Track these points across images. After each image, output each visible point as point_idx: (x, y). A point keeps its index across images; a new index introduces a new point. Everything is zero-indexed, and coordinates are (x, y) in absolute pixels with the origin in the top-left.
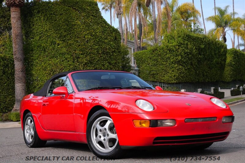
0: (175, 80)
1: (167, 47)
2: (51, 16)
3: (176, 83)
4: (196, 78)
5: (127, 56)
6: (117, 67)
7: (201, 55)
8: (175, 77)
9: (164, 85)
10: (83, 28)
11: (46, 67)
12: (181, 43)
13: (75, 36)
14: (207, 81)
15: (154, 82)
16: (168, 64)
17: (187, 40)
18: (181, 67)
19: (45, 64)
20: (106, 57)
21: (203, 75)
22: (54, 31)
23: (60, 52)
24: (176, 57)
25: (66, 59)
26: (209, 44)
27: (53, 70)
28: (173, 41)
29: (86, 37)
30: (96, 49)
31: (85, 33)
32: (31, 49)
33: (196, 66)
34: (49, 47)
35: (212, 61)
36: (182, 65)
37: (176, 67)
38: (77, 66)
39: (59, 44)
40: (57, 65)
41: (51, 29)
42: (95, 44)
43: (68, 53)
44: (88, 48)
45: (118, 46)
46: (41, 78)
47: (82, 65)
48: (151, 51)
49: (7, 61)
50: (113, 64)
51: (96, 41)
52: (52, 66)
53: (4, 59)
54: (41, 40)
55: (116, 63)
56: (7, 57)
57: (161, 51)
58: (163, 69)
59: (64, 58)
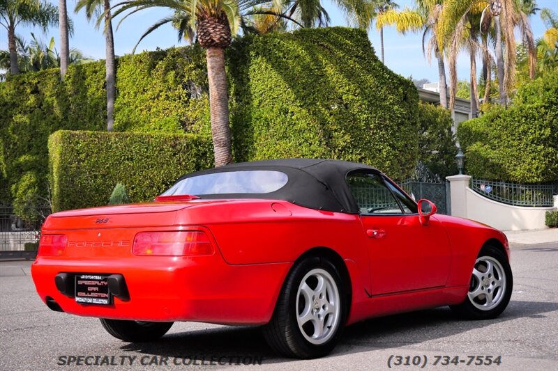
0: (538, 177)
1: (521, 110)
2: (279, 60)
3: (542, 183)
6: (409, 153)
8: (540, 171)
9: (517, 187)
10: (337, 82)
12: (552, 102)
13: (324, 96)
15: (494, 180)
16: (522, 145)
18: (551, 149)
20: (384, 135)
22: (285, 89)
23: (295, 127)
24: (540, 130)
25: (306, 141)
28: (536, 99)
29: (344, 97)
30: (363, 121)
31: (341, 90)
32: (244, 124)
34: (275, 118)
36: (554, 147)
37: (541, 150)
38: (326, 152)
39: (293, 114)
40: (290, 152)
41: (280, 86)
42: (361, 111)
43: (310, 130)
44: (347, 119)
45: (411, 112)
47: (337, 151)
48: (487, 121)
49: (203, 147)
50: (400, 149)
51: (364, 104)
52: (282, 154)
53: (197, 143)
54: (261, 106)
55: (406, 145)
56: (204, 140)
57: (509, 119)
58: (513, 156)
59: (303, 138)
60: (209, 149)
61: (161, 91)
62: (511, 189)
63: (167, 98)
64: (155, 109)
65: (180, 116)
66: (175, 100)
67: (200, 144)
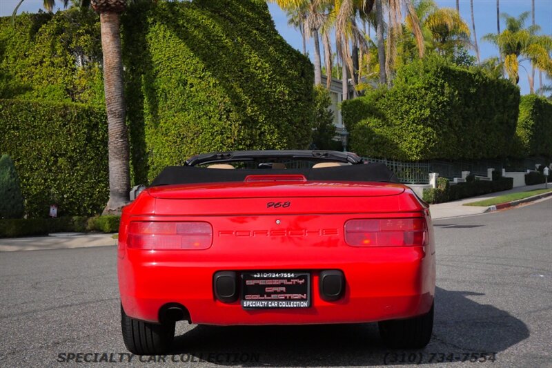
0: (417, 155)
1: (404, 91)
3: (420, 161)
4: (458, 152)
5: (328, 109)
6: (305, 129)
7: (469, 107)
8: (419, 150)
9: (397, 165)
11: (169, 129)
12: (431, 84)
13: (224, 68)
14: (480, 157)
15: (377, 158)
16: (404, 125)
17: (443, 79)
18: (429, 129)
19: (165, 123)
20: (283, 110)
21: (473, 146)
22: (184, 60)
23: (194, 100)
24: (421, 110)
25: (206, 114)
26: (485, 85)
27: (180, 135)
28: (416, 80)
29: (244, 71)
30: (264, 95)
32: (139, 95)
33: (460, 127)
34: (173, 89)
35: (490, 119)
36: (432, 127)
37: (421, 130)
38: (226, 126)
39: (192, 85)
40: (189, 125)
41: (178, 56)
42: (262, 86)
43: (210, 102)
45: (308, 89)
46: (158, 150)
47: (237, 125)
48: (372, 99)
49: (95, 117)
50: (298, 124)
51: (265, 78)
52: (180, 126)
53: (89, 113)
54: (158, 76)
55: (303, 121)
56: (96, 110)
57: (392, 99)
58: (395, 134)
59: (203, 111)
60: (101, 120)
61: (44, 57)
62: (392, 166)
63: (52, 64)
64: (38, 76)
65: (67, 84)
66: (61, 67)
67: (92, 114)
